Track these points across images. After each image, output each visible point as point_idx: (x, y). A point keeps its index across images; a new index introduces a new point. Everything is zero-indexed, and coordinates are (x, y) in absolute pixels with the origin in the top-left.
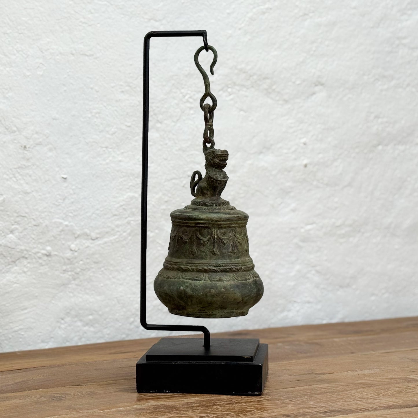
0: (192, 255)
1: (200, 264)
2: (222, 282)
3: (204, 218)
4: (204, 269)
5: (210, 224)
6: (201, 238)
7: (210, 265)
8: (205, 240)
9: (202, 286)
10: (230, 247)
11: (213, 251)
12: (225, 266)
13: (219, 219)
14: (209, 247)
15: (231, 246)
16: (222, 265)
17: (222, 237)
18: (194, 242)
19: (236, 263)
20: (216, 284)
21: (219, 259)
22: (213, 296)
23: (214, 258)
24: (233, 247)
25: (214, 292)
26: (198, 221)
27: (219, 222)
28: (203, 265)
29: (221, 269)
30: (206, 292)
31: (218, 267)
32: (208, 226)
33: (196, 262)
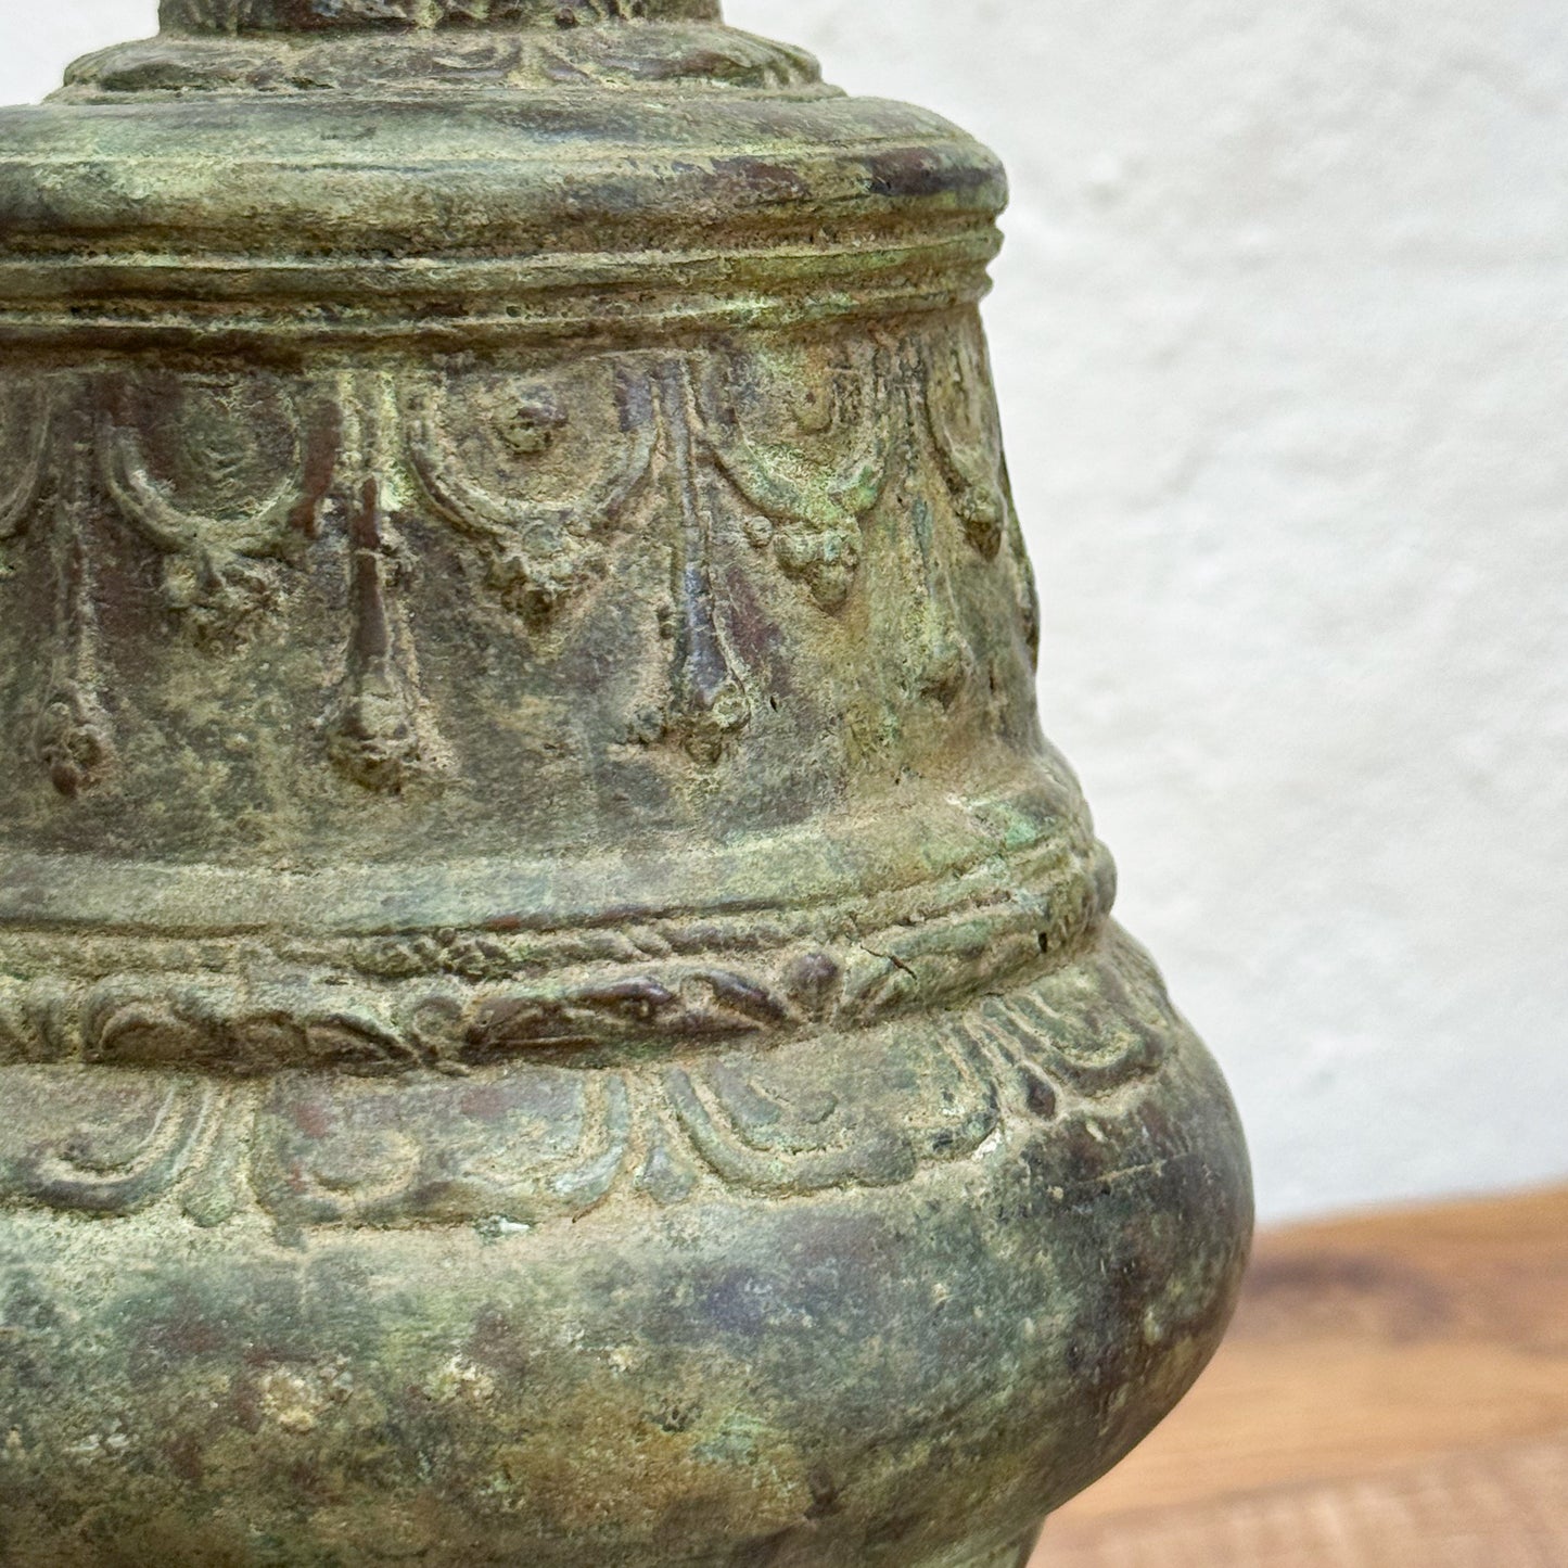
0: (47, 790)
1: (146, 931)
2: (465, 1238)
3: (186, 205)
4: (189, 1011)
5: (277, 293)
6: (170, 520)
7: (297, 945)
8: (223, 557)
9: (135, 1305)
10: (635, 651)
11: (352, 726)
12: (537, 964)
13: (418, 203)
14: (292, 666)
15: (650, 627)
16: (491, 953)
17: (499, 504)
18: (72, 593)
19: (730, 908)
20: (356, 1275)
21: (446, 840)
22: (301, 1474)
23: (373, 840)
24: (683, 650)
25: (311, 1420)
26: (102, 260)
27: (424, 262)
28: (191, 949)
29: (471, 1015)
30: (189, 1421)
31: (423, 988)
32: (253, 326)
33: (96, 904)
